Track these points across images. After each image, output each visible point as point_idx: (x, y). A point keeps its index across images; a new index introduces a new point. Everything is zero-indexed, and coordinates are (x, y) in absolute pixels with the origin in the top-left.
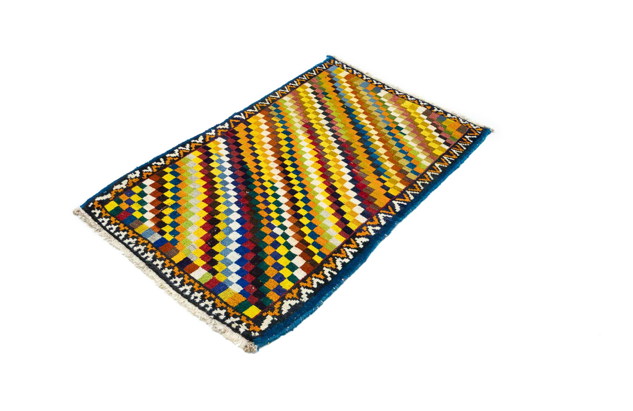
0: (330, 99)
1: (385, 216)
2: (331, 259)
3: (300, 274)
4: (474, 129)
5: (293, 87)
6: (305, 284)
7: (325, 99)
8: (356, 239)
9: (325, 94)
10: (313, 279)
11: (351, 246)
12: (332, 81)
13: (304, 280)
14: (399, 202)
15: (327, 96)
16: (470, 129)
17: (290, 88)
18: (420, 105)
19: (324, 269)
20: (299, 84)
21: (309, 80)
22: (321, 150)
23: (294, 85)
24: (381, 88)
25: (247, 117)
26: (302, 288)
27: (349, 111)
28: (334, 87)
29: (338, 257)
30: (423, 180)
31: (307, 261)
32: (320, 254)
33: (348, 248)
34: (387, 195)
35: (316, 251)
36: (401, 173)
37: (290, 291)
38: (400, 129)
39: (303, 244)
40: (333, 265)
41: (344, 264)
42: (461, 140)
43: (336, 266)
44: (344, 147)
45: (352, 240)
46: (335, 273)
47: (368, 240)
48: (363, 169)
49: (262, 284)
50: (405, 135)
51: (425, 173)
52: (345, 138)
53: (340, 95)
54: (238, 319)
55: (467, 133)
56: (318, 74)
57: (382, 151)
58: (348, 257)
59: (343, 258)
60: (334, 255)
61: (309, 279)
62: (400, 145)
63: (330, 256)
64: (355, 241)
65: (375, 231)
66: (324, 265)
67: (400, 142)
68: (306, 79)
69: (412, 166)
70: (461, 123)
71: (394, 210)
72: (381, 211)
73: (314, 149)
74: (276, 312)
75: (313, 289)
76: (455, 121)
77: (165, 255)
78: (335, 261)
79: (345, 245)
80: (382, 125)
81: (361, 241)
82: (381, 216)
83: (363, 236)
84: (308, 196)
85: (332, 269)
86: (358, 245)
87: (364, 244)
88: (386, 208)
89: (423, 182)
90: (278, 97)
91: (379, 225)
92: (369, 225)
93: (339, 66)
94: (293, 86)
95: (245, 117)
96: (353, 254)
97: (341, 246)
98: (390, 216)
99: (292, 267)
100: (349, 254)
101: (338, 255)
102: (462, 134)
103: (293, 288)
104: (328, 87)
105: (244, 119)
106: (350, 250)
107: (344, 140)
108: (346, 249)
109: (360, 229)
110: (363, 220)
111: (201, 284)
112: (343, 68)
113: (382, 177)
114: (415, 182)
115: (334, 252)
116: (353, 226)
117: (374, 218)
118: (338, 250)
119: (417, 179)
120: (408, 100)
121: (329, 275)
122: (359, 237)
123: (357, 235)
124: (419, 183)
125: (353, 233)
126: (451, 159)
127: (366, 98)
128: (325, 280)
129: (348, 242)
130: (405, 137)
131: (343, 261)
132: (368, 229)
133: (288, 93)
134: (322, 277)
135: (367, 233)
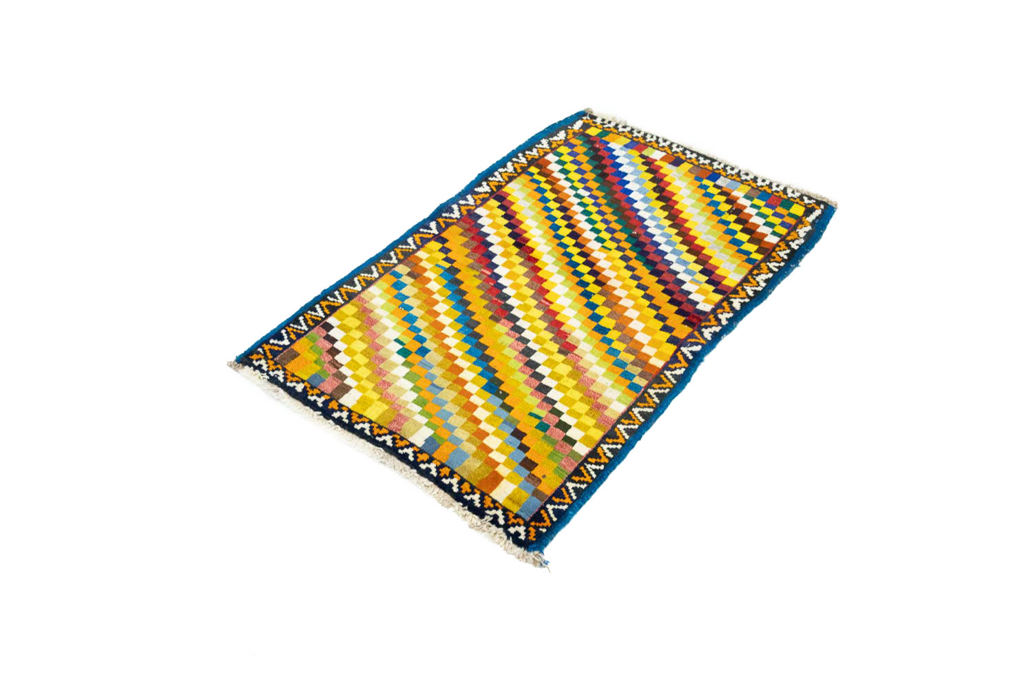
0: (531, 414)
1: (452, 215)
2: (519, 171)
3: (551, 157)
4: (266, 358)
5: (611, 441)
6: (545, 150)
7: (543, 413)
8: (490, 191)
9: (543, 427)
10: (537, 154)
11: (497, 184)
12: (528, 464)
13: (546, 154)
14: (429, 231)
15: (537, 422)
16: (272, 359)
17: (618, 438)
18: (350, 411)
19: (526, 162)
20: (599, 450)
21: (582, 464)
22: (541, 302)
23: (611, 446)
24: (421, 451)
25: (679, 354)
26: (548, 148)
27: (494, 386)
28: (524, 448)
29: (511, 173)
30: (388, 265)
31: (545, 167)
32: (532, 174)
33: (499, 182)
34: (444, 241)
35: (536, 177)
36: (417, 274)
37: (559, 146)
38: (404, 352)
39: (552, 182)
40: (516, 165)
41: (505, 166)
42: (299, 336)
43: (513, 165)
44: (503, 311)
45: (495, 190)
46: (514, 159)
47: (476, 190)
48: (475, 276)
49: (589, 149)
50: (397, 340)
51: (381, 275)
52: (502, 328)
53: (510, 425)
54: (605, 126)
55: (282, 351)
56: (563, 485)
57: (442, 307)
58: (500, 173)
59: (506, 172)
60: (516, 175)
61: (542, 154)
62: (410, 319)
63: (519, 174)
64: (491, 189)
65: (466, 200)
66: (526, 165)
67: (409, 325)
68: (588, 466)
69: (398, 286)
70: (284, 369)
71: (438, 223)
72: (455, 221)
73: (551, 303)
74: (570, 132)
75: (536, 148)
76: (293, 375)
77: (702, 168)
78: (515, 169)
79: (503, 184)
80: (434, 357)
81: (485, 188)
82: (456, 214)
83: (481, 193)
84: (553, 233)
85: (518, 163)
86: (488, 185)
87: (480, 185)
88: (448, 225)
89: (389, 261)
90: (636, 410)
91: (459, 205)
92: (472, 206)
93: (516, 516)
94: (613, 443)
95: (682, 353)
96: (493, 176)
97: (507, 183)
98: (444, 215)
99: (561, 162)
100: (499, 176)
101: (511, 175)
102: (292, 347)
103: (556, 148)
104: (538, 446)
105: (682, 348)
106: (497, 180)
107: (503, 324)
108: (502, 180)
109: (484, 201)
110: (479, 211)
111: (651, 146)
112: (505, 510)
113: (447, 265)
114: (400, 261)
115: (515, 177)
116: (494, 203)
117: (465, 213)
118: (511, 179)
119: (395, 265)
120: (370, 422)
121: (521, 158)
122: (487, 193)
123: (488, 195)
124: (394, 261)
125: (493, 196)
126: (332, 299)
127: (457, 420)
128: (524, 155)
129: (499, 187)
130: (397, 335)
131: (506, 169)
132: (475, 202)
133: (619, 422)
134: (527, 156)
135: (476, 197)
